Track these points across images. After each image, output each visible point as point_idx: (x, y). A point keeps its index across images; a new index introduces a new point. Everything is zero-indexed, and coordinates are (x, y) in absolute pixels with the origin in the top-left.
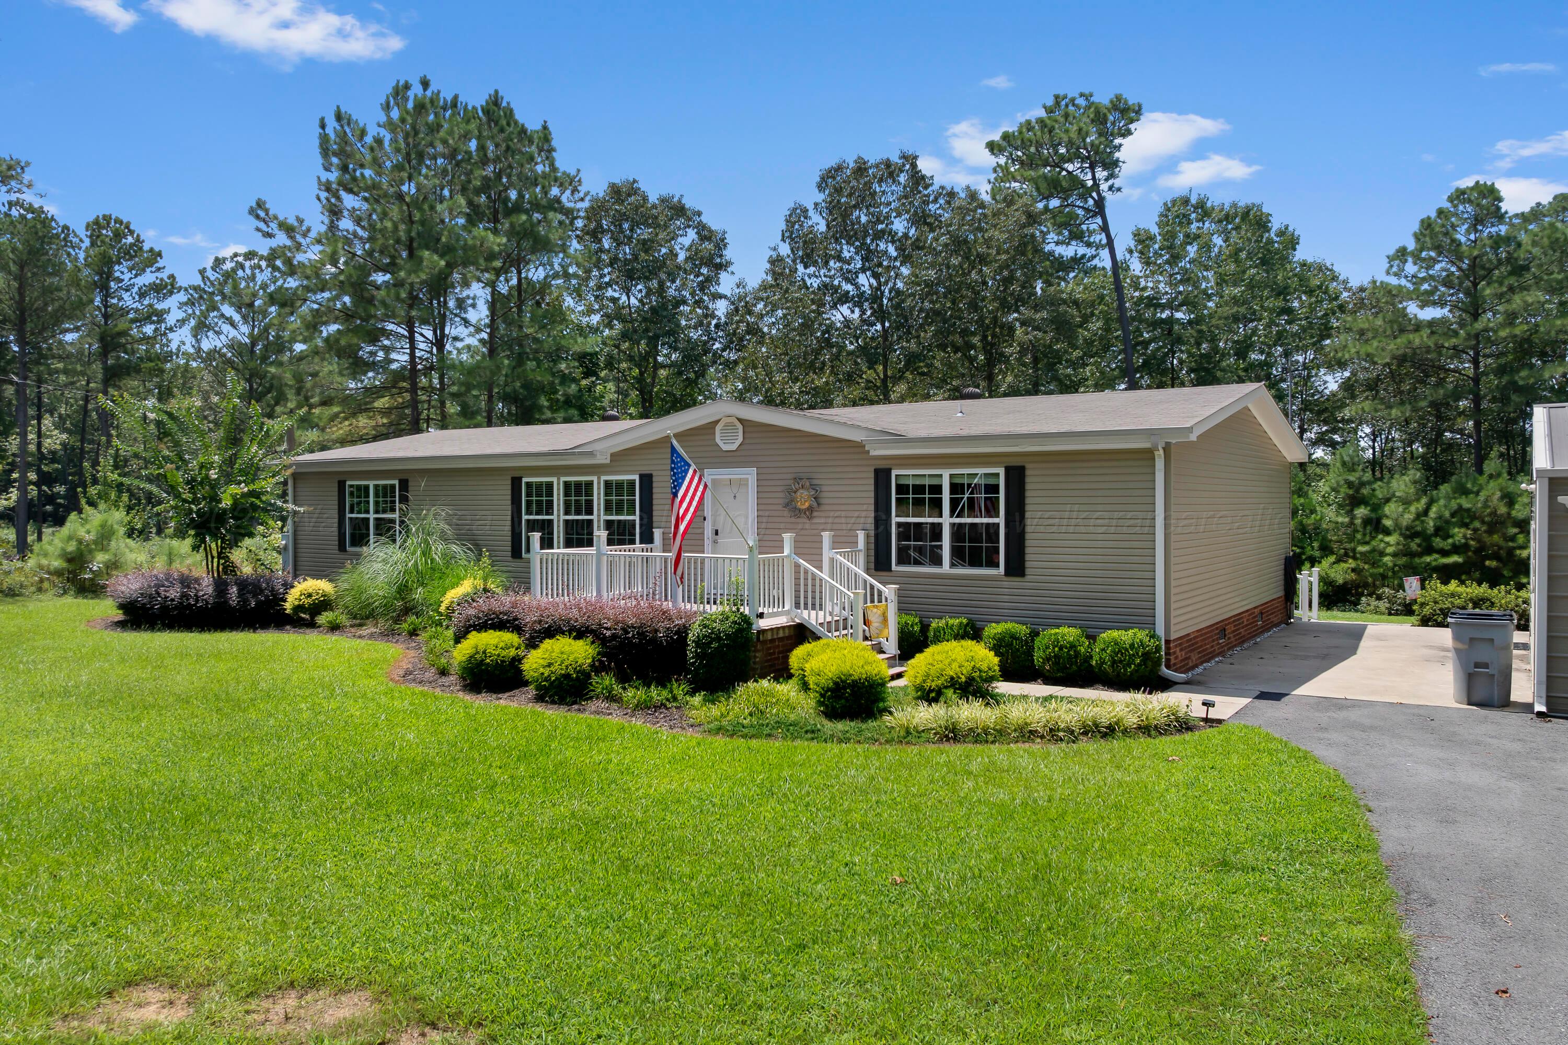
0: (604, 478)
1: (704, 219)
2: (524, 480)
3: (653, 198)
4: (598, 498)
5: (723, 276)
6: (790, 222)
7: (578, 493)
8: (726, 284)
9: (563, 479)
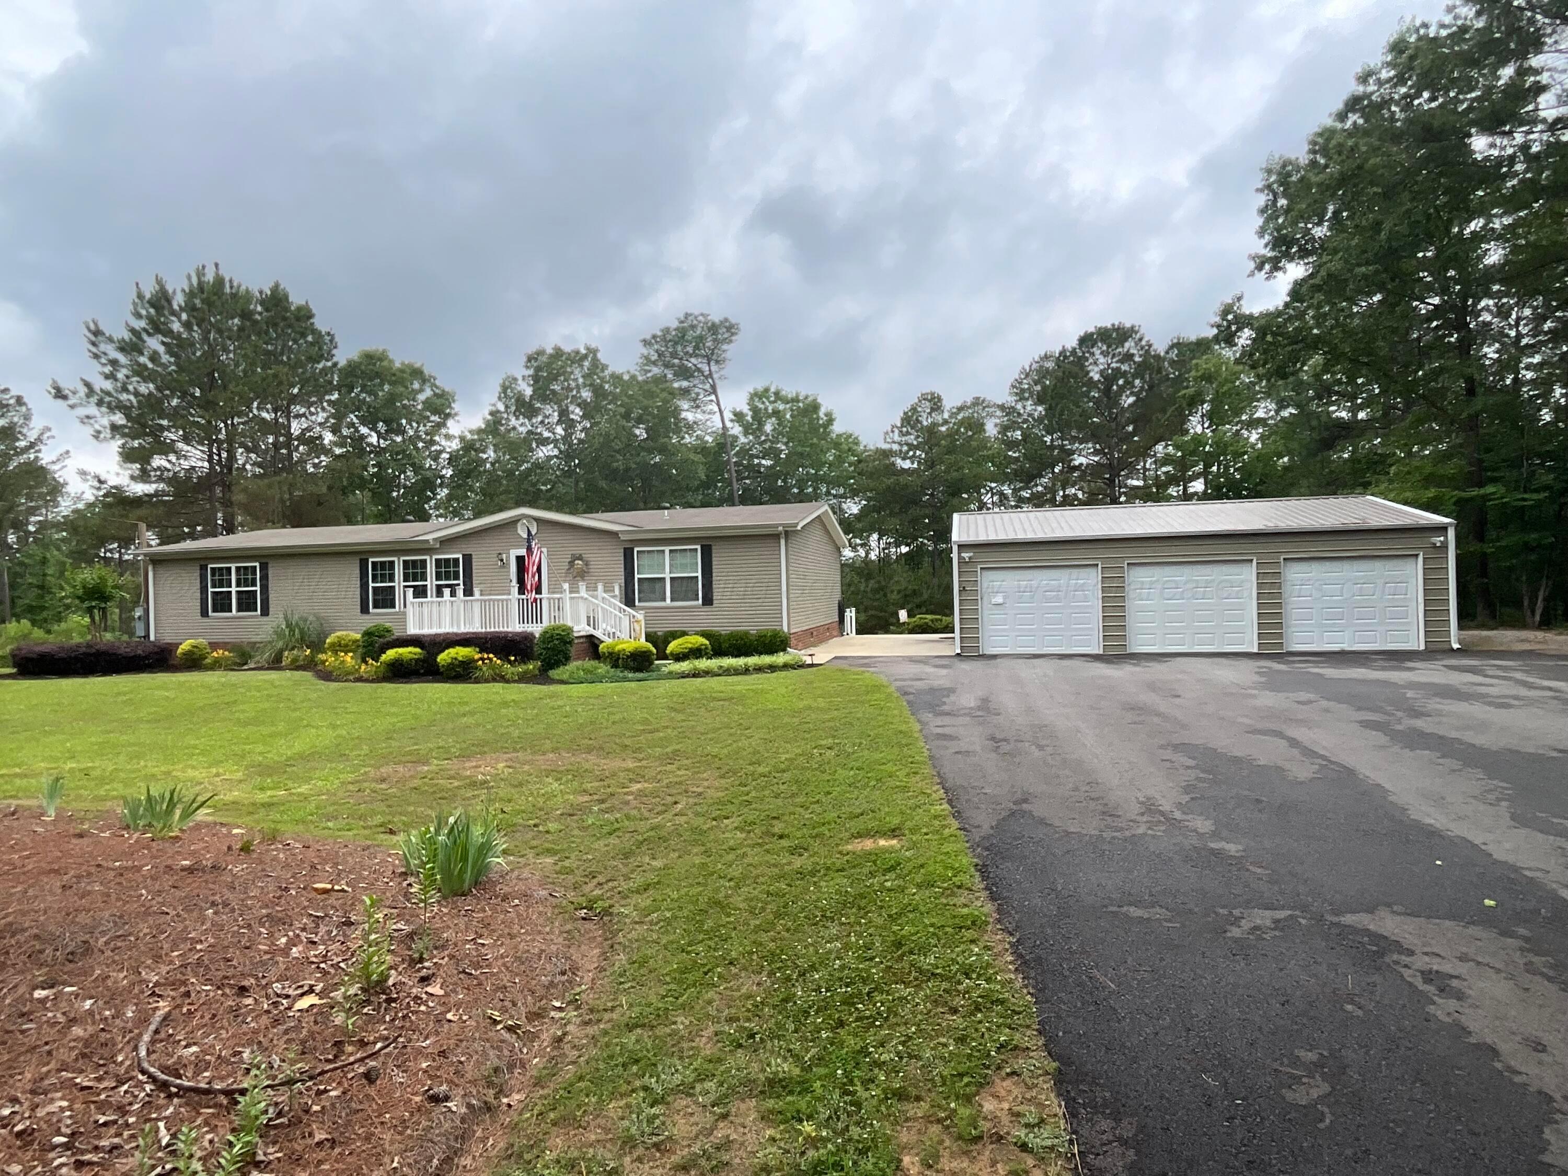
0: (435, 557)
1: (437, 383)
2: (371, 560)
3: (398, 365)
4: (431, 569)
5: (450, 423)
6: (505, 389)
7: (414, 567)
8: (454, 427)
9: (402, 558)
